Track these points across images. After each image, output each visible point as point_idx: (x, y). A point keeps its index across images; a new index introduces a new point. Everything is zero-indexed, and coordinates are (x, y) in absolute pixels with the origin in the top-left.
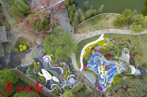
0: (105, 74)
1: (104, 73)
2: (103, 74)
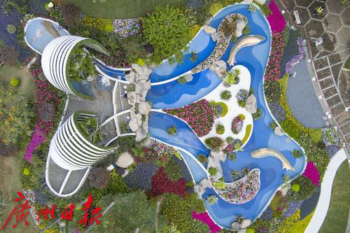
0: (221, 88)
1: (225, 95)
2: (234, 90)
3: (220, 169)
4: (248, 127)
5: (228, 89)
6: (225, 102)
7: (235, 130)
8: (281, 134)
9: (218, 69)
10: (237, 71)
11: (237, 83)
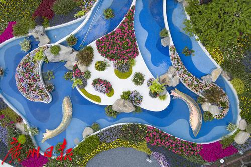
3: (57, 60)
4: (98, 99)
5: (145, 83)
6: (131, 77)
7: (97, 82)
8: (84, 135)
9: (170, 76)
10: (163, 97)
11: (150, 94)
